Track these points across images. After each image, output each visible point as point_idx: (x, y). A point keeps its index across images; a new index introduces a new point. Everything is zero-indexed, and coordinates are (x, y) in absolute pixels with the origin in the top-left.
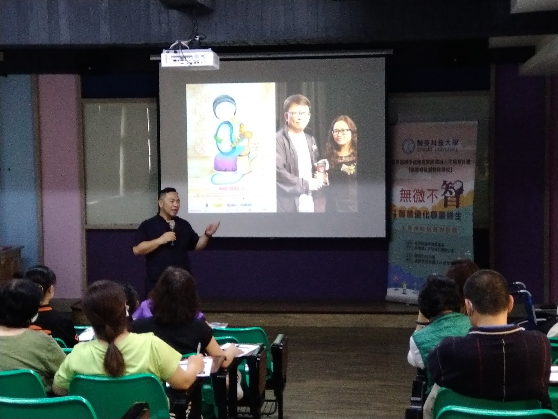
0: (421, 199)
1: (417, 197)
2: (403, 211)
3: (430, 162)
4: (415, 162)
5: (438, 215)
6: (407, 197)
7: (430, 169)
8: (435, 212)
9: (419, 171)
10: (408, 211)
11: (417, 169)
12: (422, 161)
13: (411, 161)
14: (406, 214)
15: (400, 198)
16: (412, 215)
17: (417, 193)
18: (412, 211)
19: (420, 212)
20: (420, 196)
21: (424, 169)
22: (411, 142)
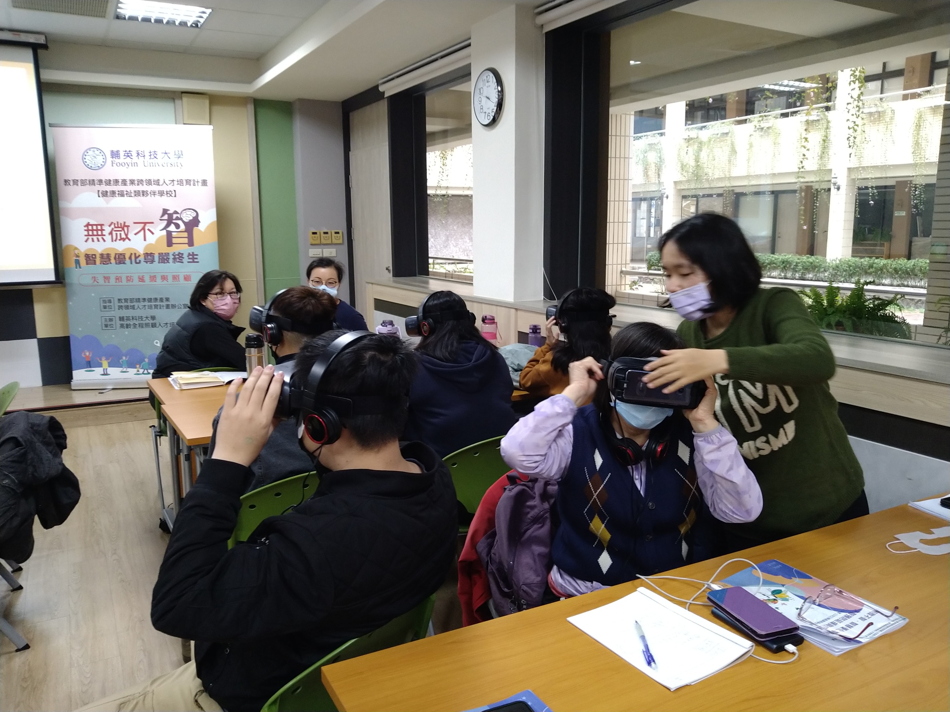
0: (123, 236)
1: (116, 234)
2: (93, 255)
3: (136, 182)
4: (108, 182)
5: (156, 258)
6: (98, 235)
7: (137, 194)
8: (152, 254)
9: (117, 195)
10: (102, 255)
11: (113, 193)
12: (120, 181)
13: (100, 181)
14: (98, 260)
15: (86, 236)
16: (110, 260)
17: (116, 227)
18: (108, 254)
19: (123, 255)
20: (122, 233)
21: (125, 193)
22: (97, 152)
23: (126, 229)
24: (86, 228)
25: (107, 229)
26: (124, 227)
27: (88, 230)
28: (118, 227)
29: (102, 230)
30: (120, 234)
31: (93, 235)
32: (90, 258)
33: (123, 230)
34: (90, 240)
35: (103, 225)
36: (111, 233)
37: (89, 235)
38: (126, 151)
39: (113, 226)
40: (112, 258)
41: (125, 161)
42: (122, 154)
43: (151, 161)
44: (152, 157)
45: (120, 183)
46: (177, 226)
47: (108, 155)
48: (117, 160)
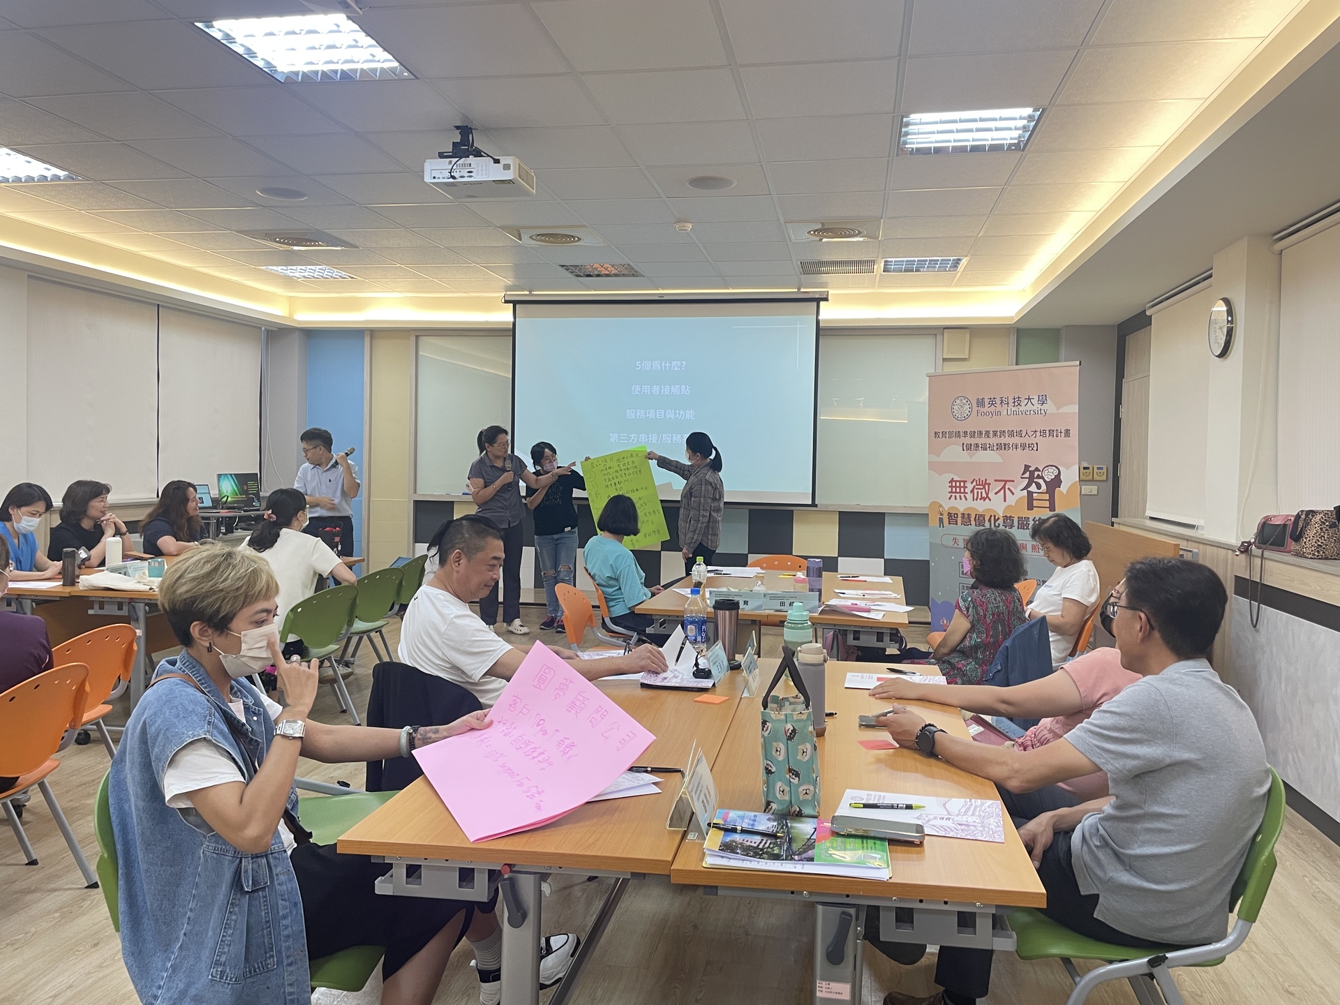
0: (984, 495)
1: (978, 493)
2: (955, 514)
3: (999, 434)
4: (973, 435)
5: (1016, 523)
6: (960, 492)
7: (1000, 447)
8: (1011, 518)
9: (980, 449)
10: (963, 514)
11: (977, 445)
12: (984, 433)
13: (966, 433)
14: (959, 520)
15: (949, 492)
16: (970, 521)
17: (977, 485)
18: (969, 514)
19: (983, 516)
20: (983, 491)
21: (988, 446)
22: (964, 401)
23: (987, 487)
24: (950, 485)
25: (970, 487)
26: (985, 484)
27: (951, 487)
28: (979, 485)
29: (965, 487)
30: (981, 492)
31: (956, 492)
32: (952, 517)
33: (984, 488)
34: (953, 497)
35: (965, 482)
36: (972, 491)
37: (952, 492)
38: (990, 399)
39: (974, 483)
40: (972, 519)
41: (989, 410)
42: (987, 401)
43: (1014, 409)
44: (1016, 404)
45: (983, 435)
46: (1039, 486)
47: (974, 404)
48: (982, 409)
